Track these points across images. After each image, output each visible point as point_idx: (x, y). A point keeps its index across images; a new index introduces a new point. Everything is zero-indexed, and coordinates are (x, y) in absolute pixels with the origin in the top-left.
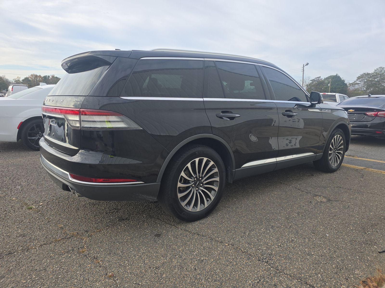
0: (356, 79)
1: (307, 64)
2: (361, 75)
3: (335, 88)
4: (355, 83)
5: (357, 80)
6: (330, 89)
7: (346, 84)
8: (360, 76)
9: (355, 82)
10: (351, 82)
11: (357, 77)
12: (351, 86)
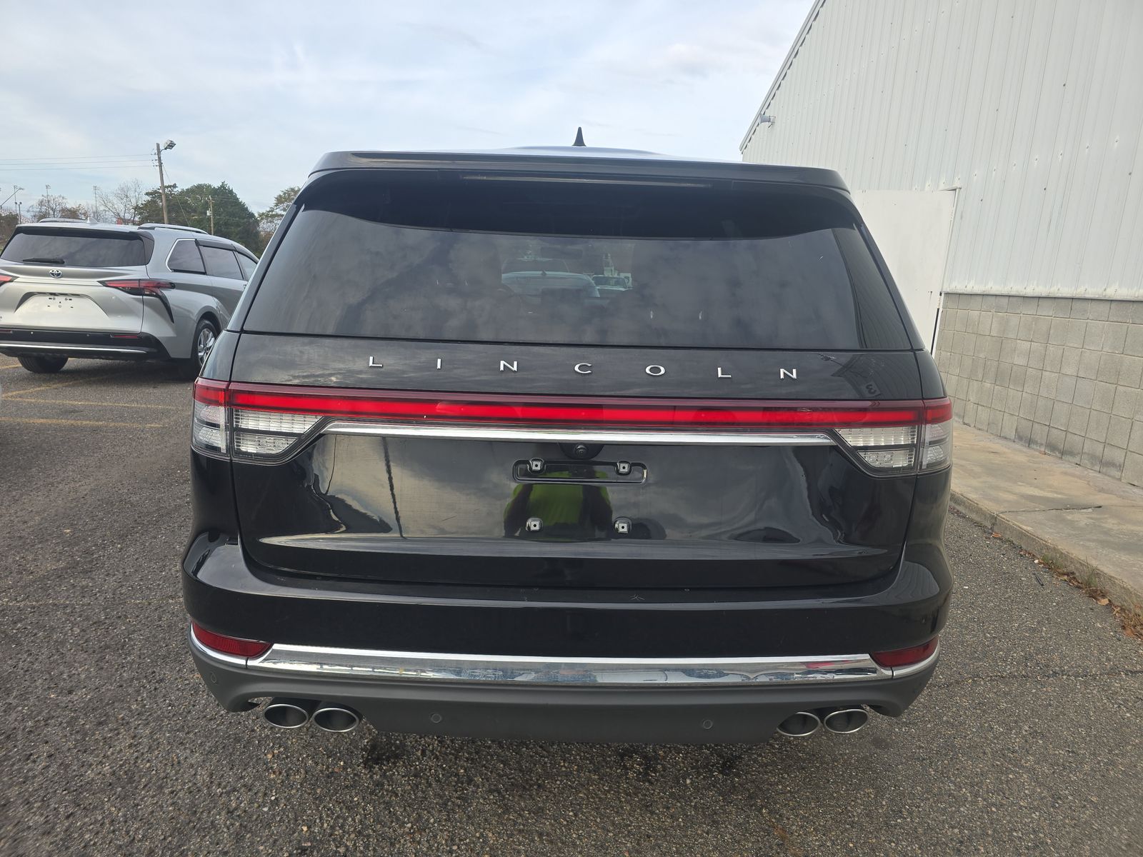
0: (273, 202)
1: (171, 145)
2: (285, 194)
3: (226, 224)
4: (274, 215)
5: (277, 205)
6: (214, 227)
7: (252, 215)
8: (282, 194)
9: (272, 211)
10: (263, 211)
11: (277, 198)
12: (265, 221)
